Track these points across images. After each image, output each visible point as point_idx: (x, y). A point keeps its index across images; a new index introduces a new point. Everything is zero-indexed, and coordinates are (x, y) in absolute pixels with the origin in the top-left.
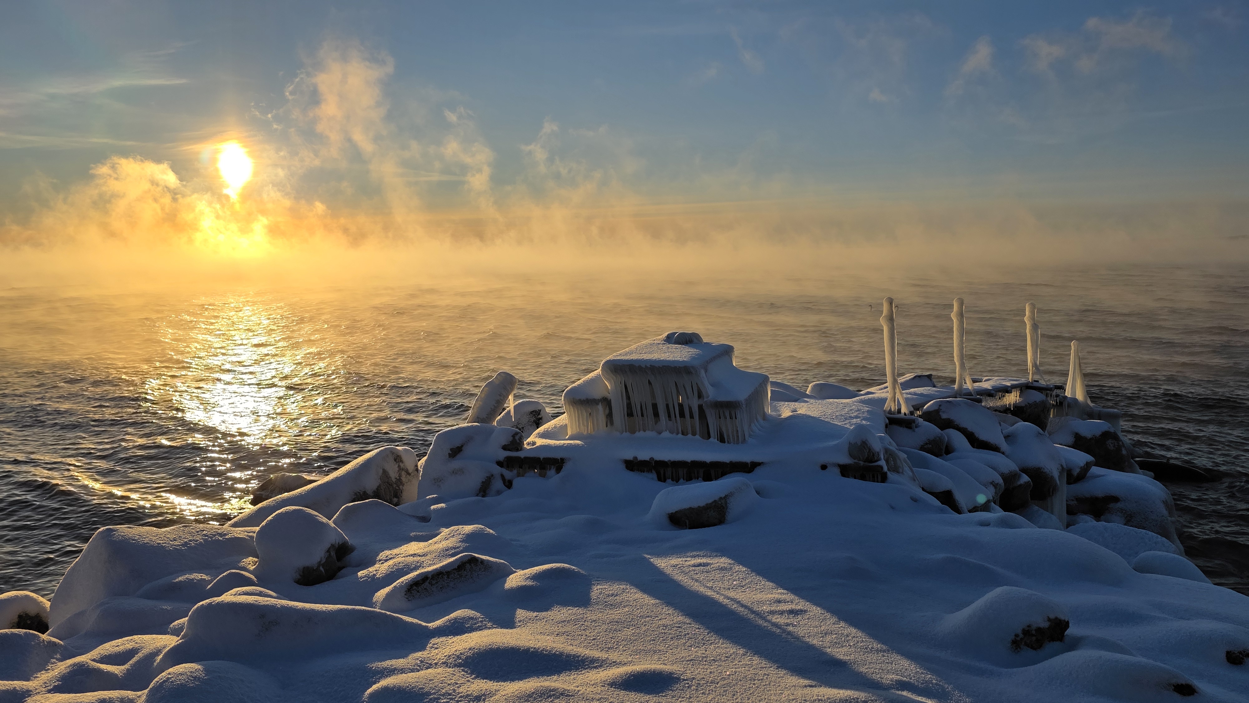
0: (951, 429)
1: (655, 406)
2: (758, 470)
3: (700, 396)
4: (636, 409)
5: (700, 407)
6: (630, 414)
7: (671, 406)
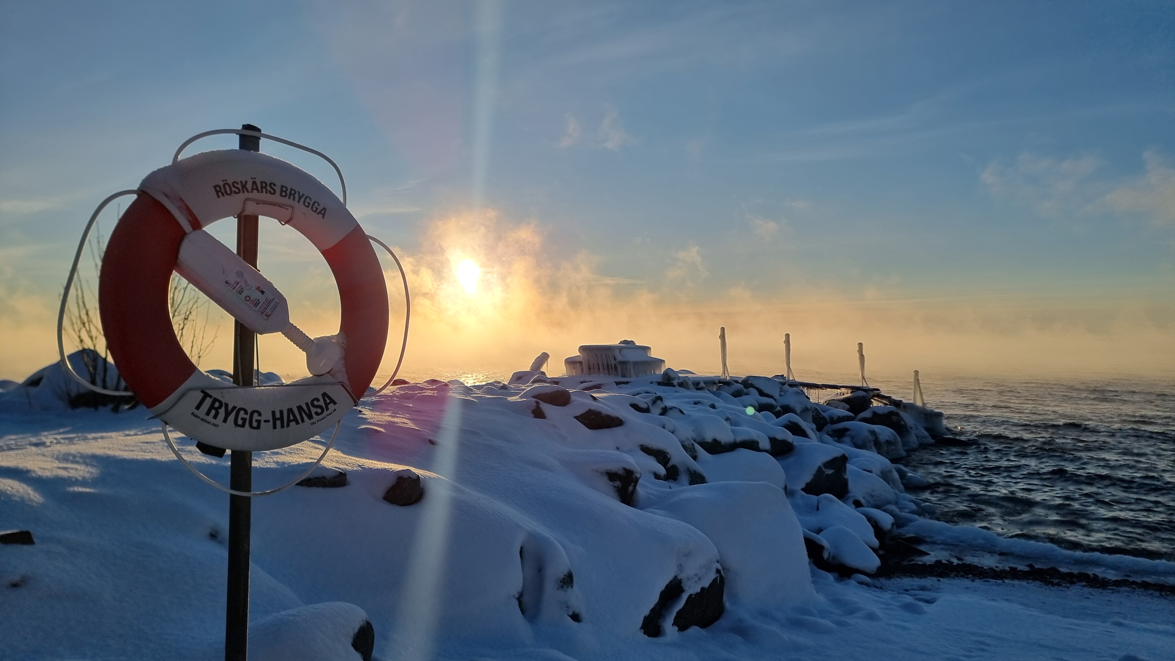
0: (751, 388)
1: (598, 365)
2: (630, 384)
3: (615, 359)
4: (592, 367)
5: (615, 365)
6: (590, 369)
7: (604, 365)
